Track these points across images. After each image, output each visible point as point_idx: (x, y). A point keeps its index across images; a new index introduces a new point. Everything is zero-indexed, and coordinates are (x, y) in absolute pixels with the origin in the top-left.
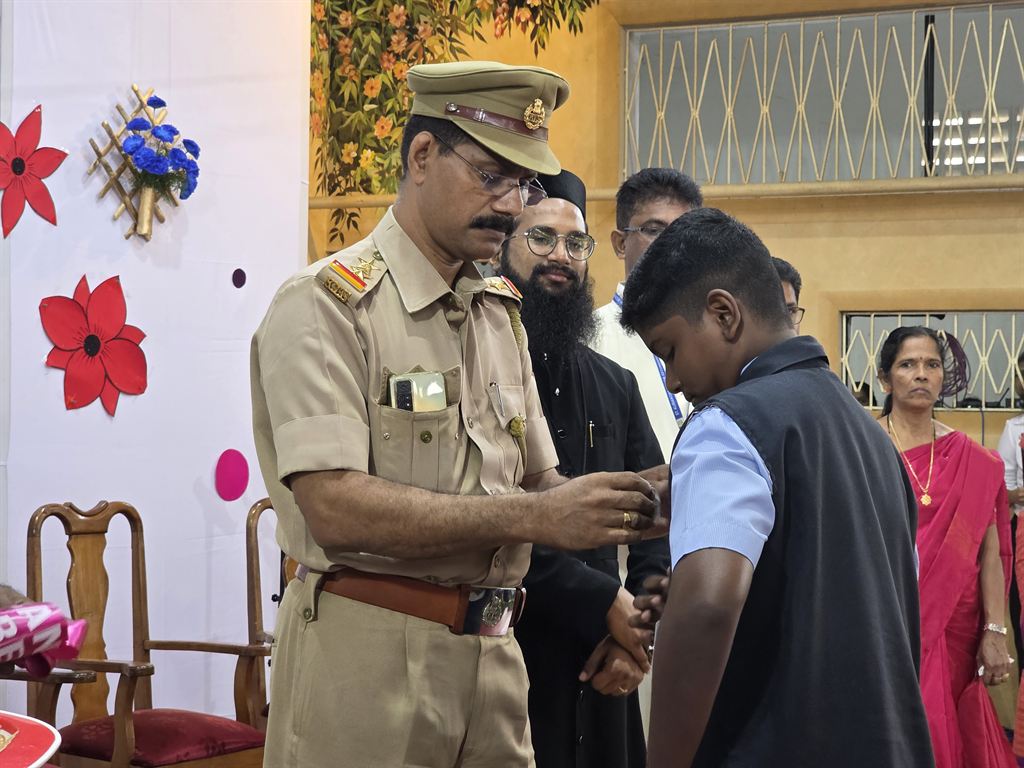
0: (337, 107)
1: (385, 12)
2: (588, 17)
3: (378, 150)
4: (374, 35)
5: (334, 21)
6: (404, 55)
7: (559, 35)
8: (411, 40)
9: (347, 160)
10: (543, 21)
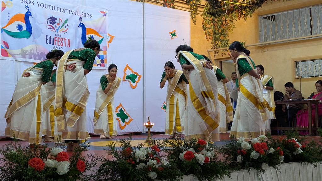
0: (215, 34)
1: (222, 18)
2: (253, 15)
3: (221, 41)
4: (220, 22)
5: (214, 20)
6: (225, 25)
7: (248, 18)
8: (226, 22)
9: (217, 43)
10: (246, 17)
